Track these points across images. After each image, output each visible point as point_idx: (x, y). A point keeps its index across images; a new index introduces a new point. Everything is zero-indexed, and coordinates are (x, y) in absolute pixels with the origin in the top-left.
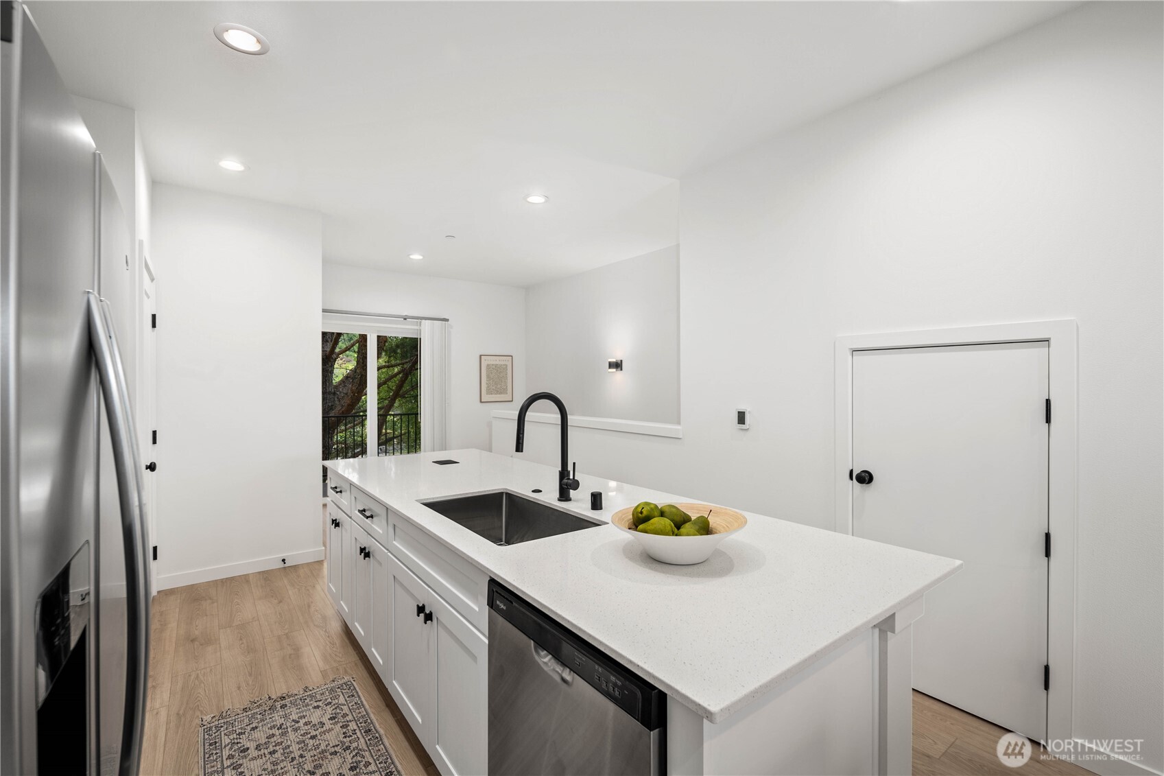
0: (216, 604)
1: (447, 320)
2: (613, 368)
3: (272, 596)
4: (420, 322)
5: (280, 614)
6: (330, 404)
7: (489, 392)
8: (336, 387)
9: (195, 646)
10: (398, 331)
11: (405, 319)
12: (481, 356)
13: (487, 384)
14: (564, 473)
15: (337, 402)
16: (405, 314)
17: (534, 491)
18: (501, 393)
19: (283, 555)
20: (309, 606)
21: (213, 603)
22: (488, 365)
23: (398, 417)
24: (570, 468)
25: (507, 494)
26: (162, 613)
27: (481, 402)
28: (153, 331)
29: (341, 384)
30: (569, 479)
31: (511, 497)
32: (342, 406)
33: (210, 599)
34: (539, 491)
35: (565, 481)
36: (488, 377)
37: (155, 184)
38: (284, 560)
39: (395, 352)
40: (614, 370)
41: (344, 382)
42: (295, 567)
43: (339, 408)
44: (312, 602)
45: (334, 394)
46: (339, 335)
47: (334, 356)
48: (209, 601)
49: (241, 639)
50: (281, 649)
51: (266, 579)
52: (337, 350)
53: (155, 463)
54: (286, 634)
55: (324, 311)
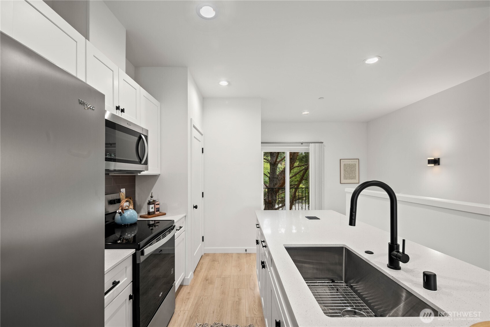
0: (219, 264)
1: (322, 143)
2: (432, 163)
3: (238, 267)
4: (309, 145)
5: (239, 277)
6: (275, 183)
7: (345, 178)
8: (278, 175)
9: (207, 283)
10: (300, 150)
11: (302, 144)
12: (340, 160)
13: (344, 174)
14: (393, 246)
15: (278, 182)
16: (302, 141)
17: (367, 252)
18: (352, 179)
19: (246, 248)
20: (250, 276)
21: (218, 264)
22: (345, 164)
23: (304, 189)
24: (400, 242)
25: (346, 248)
26: (202, 263)
27: (341, 183)
28: (203, 154)
29: (279, 174)
30: (398, 252)
31: (349, 253)
32: (280, 183)
33: (218, 262)
34: (371, 253)
35: (395, 252)
36: (345, 170)
37: (204, 100)
38: (246, 250)
39: (302, 160)
40: (433, 165)
41: (281, 173)
42: (250, 254)
43: (278, 184)
44: (252, 275)
45: (277, 178)
46: (278, 153)
47: (277, 163)
48: (217, 262)
49: (222, 285)
50: (234, 297)
51: (239, 257)
52: (278, 160)
53: (197, 206)
54: (238, 289)
55: (262, 143)
